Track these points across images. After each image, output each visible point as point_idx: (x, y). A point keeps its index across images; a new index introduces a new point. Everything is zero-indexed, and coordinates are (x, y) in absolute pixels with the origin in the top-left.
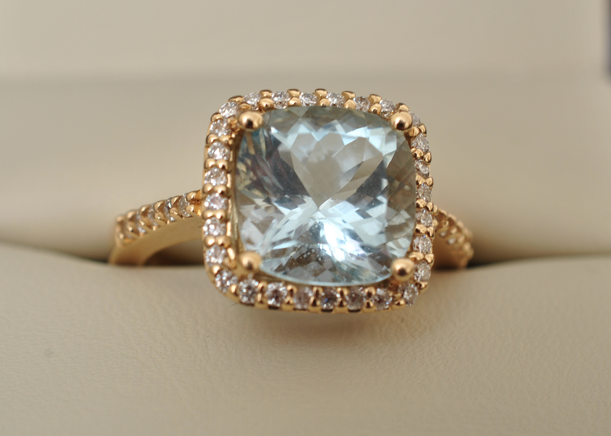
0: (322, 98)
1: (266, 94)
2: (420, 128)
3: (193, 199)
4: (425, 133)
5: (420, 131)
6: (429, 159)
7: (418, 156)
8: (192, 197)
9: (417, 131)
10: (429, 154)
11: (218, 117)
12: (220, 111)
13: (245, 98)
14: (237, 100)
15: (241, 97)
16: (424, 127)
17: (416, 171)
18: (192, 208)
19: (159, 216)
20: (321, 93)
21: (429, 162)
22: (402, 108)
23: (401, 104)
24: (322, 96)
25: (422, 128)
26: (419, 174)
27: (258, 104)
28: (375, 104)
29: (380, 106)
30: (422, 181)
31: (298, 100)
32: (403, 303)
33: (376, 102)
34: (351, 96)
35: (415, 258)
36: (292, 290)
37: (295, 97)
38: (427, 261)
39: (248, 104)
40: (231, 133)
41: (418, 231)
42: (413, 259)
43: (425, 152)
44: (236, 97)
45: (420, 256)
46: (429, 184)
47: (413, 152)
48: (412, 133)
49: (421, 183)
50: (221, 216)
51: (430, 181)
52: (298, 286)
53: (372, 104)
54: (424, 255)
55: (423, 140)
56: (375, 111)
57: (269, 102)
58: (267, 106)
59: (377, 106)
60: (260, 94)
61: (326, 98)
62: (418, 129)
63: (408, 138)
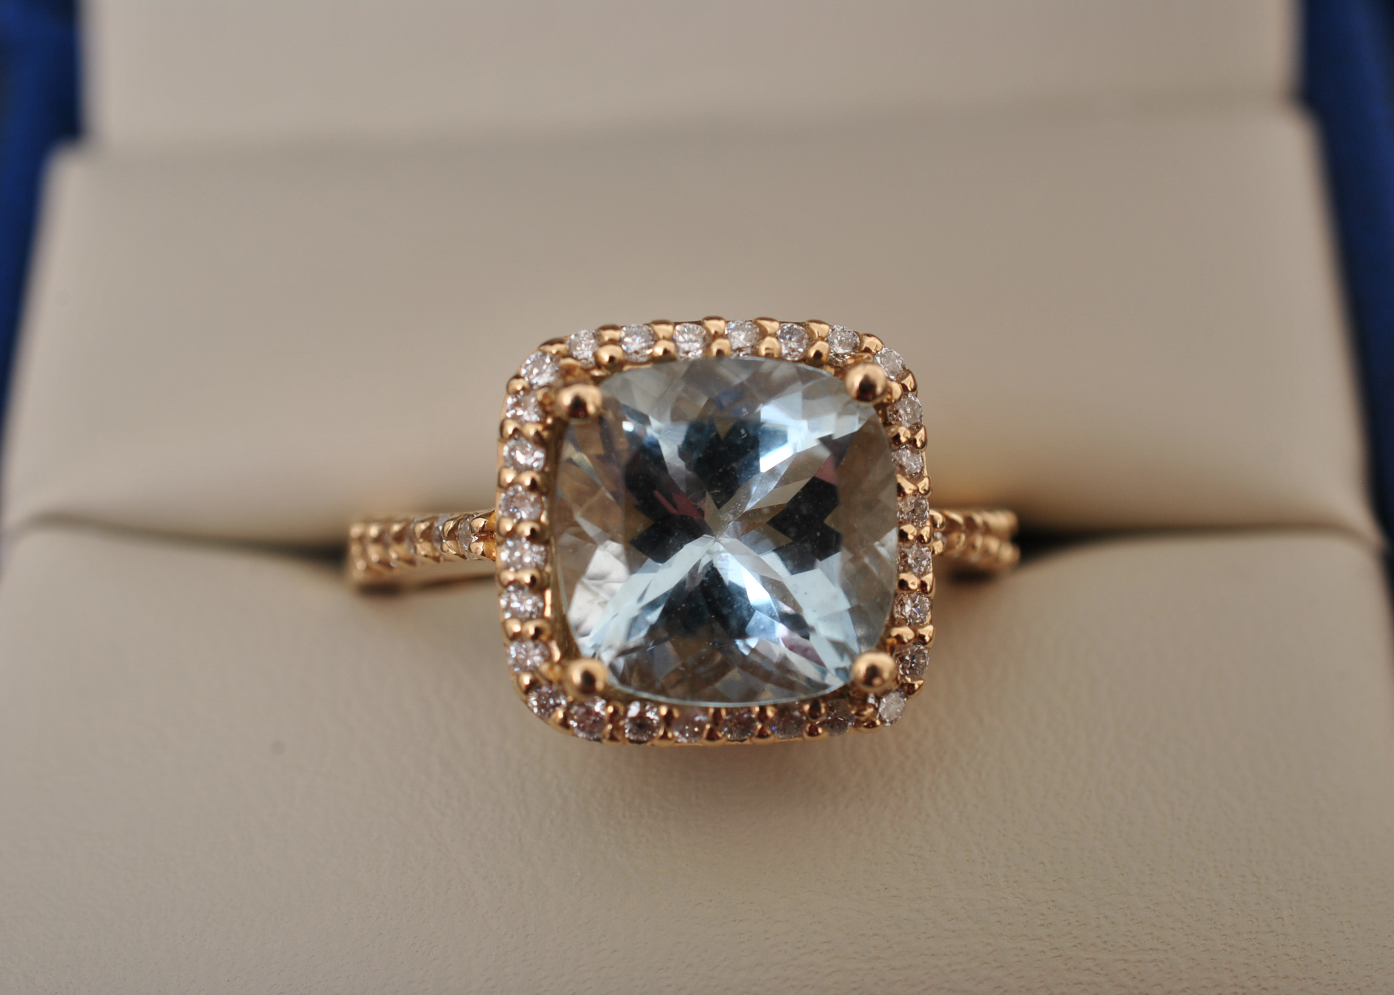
0: (717, 336)
1: (608, 335)
2: (904, 383)
3: (483, 530)
4: (914, 389)
5: (904, 387)
6: (922, 443)
7: (903, 439)
8: (481, 525)
9: (897, 389)
10: (922, 431)
11: (518, 385)
12: (523, 372)
13: (570, 344)
14: (554, 349)
15: (561, 341)
16: (912, 380)
17: (898, 468)
18: (481, 547)
19: (423, 549)
20: (714, 326)
21: (923, 447)
23: (865, 335)
24: (716, 332)
25: (909, 382)
26: (904, 475)
27: (595, 355)
28: (817, 341)
29: (826, 345)
30: (908, 488)
31: (670, 346)
32: (878, 722)
33: (819, 337)
34: (771, 326)
35: (899, 637)
36: (670, 713)
37: (664, 338)
38: (922, 637)
39: (576, 359)
40: (546, 418)
41: (903, 584)
42: (895, 641)
43: (915, 428)
44: (551, 343)
45: (907, 633)
46: (922, 492)
47: (893, 433)
48: (889, 396)
49: (908, 491)
50: (533, 578)
51: (924, 484)
52: (680, 708)
53: (812, 341)
54: (915, 631)
55: (912, 403)
56: (818, 354)
57: (615, 351)
58: (612, 359)
59: (821, 346)
60: (597, 336)
61: (723, 336)
62: (900, 385)
63: (881, 407)
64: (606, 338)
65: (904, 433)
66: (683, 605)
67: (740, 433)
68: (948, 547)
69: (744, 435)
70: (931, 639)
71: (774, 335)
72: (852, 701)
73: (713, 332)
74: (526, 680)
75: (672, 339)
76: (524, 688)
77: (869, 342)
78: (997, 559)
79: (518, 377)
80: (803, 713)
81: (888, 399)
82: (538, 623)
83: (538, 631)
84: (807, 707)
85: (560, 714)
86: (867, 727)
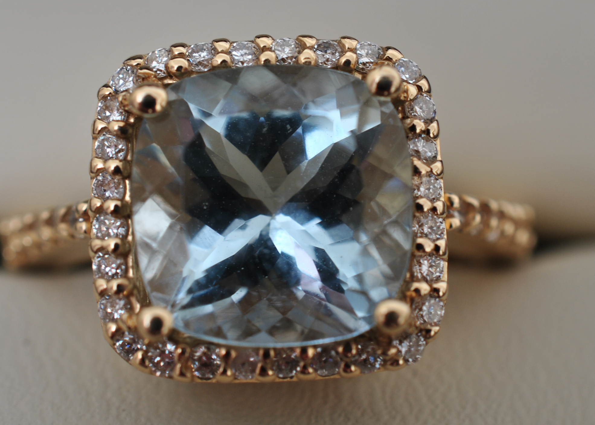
0: (265, 49)
1: (178, 51)
2: (419, 85)
4: (429, 91)
5: (420, 88)
6: (435, 134)
7: (418, 130)
9: (413, 91)
10: (435, 125)
11: (106, 92)
12: (111, 82)
13: (148, 58)
14: (134, 63)
15: (140, 57)
17: (414, 153)
20: (263, 42)
21: (436, 137)
22: (390, 54)
23: (388, 48)
24: (265, 46)
25: (423, 84)
26: (419, 159)
27: (166, 67)
28: (346, 52)
29: (354, 56)
30: (424, 169)
31: (227, 58)
32: (401, 362)
33: (348, 48)
34: (310, 42)
35: (417, 291)
36: (228, 354)
37: (222, 52)
38: (437, 290)
39: (151, 70)
40: (128, 118)
41: (420, 247)
42: (414, 294)
43: (429, 121)
44: (134, 58)
45: (424, 288)
46: (436, 174)
47: (409, 124)
48: (406, 95)
49: (424, 172)
50: (117, 246)
51: (437, 167)
52: (236, 348)
53: (343, 52)
54: (431, 286)
55: (426, 102)
56: (348, 62)
57: (183, 63)
58: (180, 68)
59: (349, 56)
60: (170, 51)
61: (270, 49)
62: (415, 86)
63: (398, 103)
64: (176, 53)
65: (420, 126)
66: (243, 269)
67: (286, 128)
68: (465, 224)
69: (289, 130)
70: (444, 294)
71: (311, 48)
72: (378, 343)
73: (262, 46)
74: (113, 328)
75: (228, 53)
76: (110, 334)
77: (390, 53)
78: (512, 240)
79: (107, 86)
80: (337, 353)
81: (405, 97)
82: (120, 281)
83: (120, 288)
84: (340, 349)
85: (140, 355)
86: (392, 364)
